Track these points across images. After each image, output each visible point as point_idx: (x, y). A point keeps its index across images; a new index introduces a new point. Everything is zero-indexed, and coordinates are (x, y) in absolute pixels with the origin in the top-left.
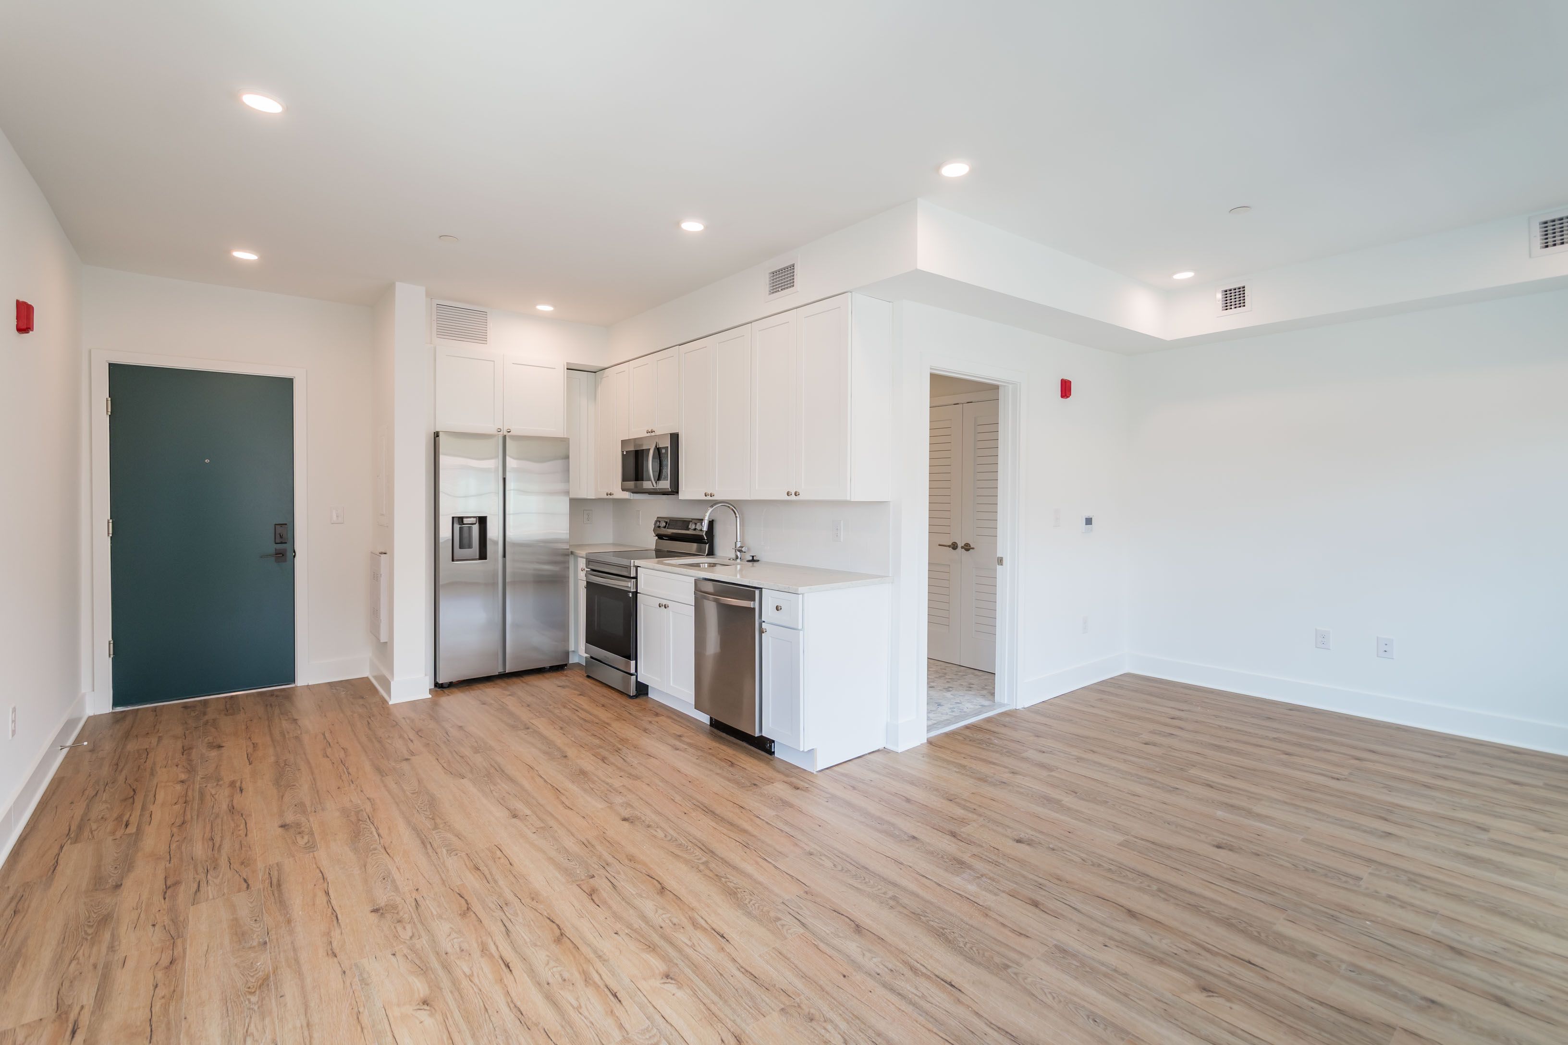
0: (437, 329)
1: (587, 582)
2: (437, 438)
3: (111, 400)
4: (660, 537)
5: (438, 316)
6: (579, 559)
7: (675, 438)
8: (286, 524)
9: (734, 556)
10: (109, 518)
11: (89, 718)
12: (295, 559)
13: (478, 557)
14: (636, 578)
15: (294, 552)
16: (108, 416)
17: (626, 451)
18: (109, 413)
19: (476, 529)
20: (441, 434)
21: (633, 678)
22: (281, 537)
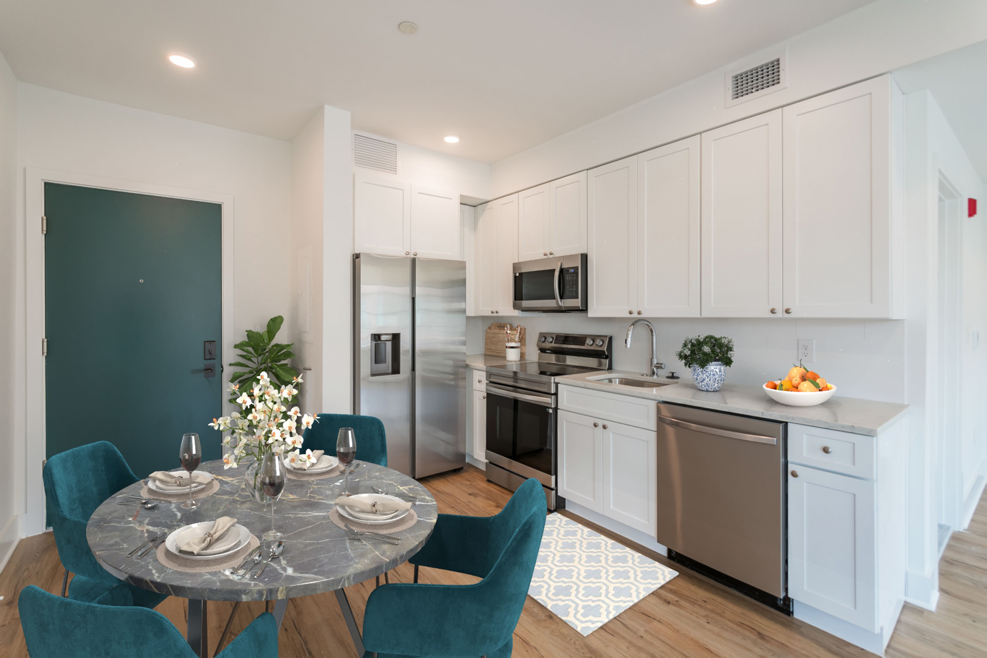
0: (355, 158)
1: (488, 394)
2: (357, 260)
3: (47, 219)
4: (543, 350)
5: (356, 146)
6: (474, 371)
7: (584, 258)
8: (214, 341)
9: (649, 372)
10: (44, 337)
11: (22, 541)
12: (223, 374)
13: (390, 371)
14: (556, 394)
15: (222, 367)
16: (44, 235)
17: (519, 273)
18: (45, 232)
19: (389, 345)
20: (361, 256)
21: (554, 492)
22: (210, 353)
